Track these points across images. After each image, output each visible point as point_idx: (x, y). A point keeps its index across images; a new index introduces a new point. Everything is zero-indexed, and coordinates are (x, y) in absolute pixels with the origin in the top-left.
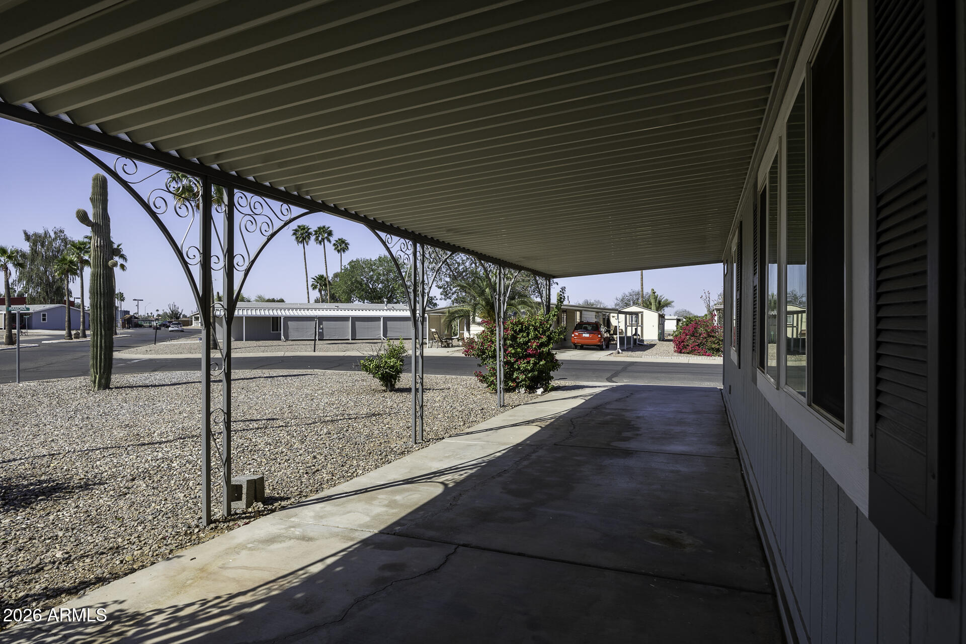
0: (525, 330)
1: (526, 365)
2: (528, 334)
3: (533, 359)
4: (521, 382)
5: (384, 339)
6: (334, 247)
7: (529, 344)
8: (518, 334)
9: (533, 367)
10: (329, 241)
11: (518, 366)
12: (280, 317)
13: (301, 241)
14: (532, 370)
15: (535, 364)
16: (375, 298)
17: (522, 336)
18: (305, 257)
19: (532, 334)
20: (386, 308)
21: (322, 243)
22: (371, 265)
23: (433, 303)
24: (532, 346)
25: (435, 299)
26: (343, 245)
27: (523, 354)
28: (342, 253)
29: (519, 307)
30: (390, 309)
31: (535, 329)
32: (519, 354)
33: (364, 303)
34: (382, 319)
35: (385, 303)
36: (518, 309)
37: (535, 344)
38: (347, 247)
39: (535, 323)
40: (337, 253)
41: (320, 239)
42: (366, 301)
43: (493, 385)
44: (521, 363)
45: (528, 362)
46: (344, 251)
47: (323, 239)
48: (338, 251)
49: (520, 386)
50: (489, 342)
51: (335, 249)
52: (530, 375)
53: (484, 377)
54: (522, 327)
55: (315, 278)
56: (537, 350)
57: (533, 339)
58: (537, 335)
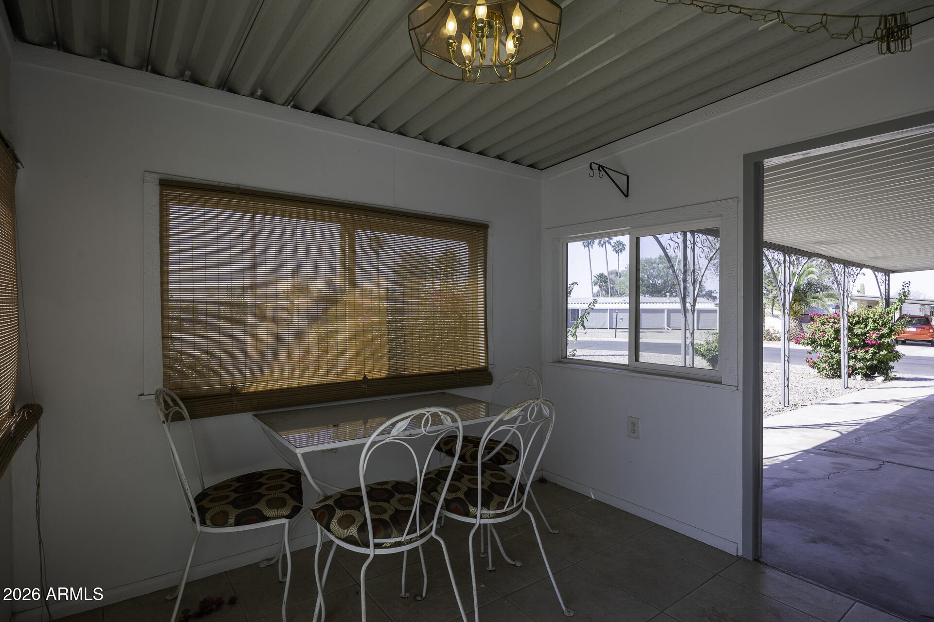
0: (863, 322)
1: (864, 354)
2: (866, 326)
3: (872, 349)
4: (857, 370)
5: (667, 329)
6: (613, 249)
7: (868, 335)
8: (854, 326)
9: (873, 357)
10: (610, 243)
11: (855, 355)
12: (578, 310)
13: (587, 246)
14: (872, 359)
15: (874, 354)
16: (655, 293)
17: (860, 327)
18: (590, 259)
19: (871, 326)
20: (668, 301)
21: (604, 246)
22: (652, 263)
23: (712, 296)
24: (871, 337)
25: (715, 292)
26: (621, 247)
27: (860, 344)
28: (620, 253)
29: (826, 299)
30: (673, 303)
31: (875, 322)
32: (855, 343)
33: (645, 297)
34: (666, 311)
35: (668, 296)
36: (824, 302)
37: (875, 335)
38: (624, 248)
39: (874, 316)
40: (615, 253)
41: (602, 242)
42: (646, 296)
43: (825, 371)
44: (858, 352)
45: (867, 352)
46: (621, 251)
47: (605, 243)
48: (616, 252)
49: (856, 373)
50: (821, 332)
51: (613, 250)
52: (868, 364)
53: (815, 363)
54: (859, 319)
55: (596, 276)
56: (877, 341)
57: (871, 331)
58: (876, 326)
